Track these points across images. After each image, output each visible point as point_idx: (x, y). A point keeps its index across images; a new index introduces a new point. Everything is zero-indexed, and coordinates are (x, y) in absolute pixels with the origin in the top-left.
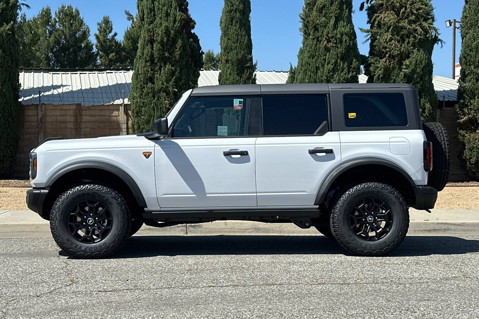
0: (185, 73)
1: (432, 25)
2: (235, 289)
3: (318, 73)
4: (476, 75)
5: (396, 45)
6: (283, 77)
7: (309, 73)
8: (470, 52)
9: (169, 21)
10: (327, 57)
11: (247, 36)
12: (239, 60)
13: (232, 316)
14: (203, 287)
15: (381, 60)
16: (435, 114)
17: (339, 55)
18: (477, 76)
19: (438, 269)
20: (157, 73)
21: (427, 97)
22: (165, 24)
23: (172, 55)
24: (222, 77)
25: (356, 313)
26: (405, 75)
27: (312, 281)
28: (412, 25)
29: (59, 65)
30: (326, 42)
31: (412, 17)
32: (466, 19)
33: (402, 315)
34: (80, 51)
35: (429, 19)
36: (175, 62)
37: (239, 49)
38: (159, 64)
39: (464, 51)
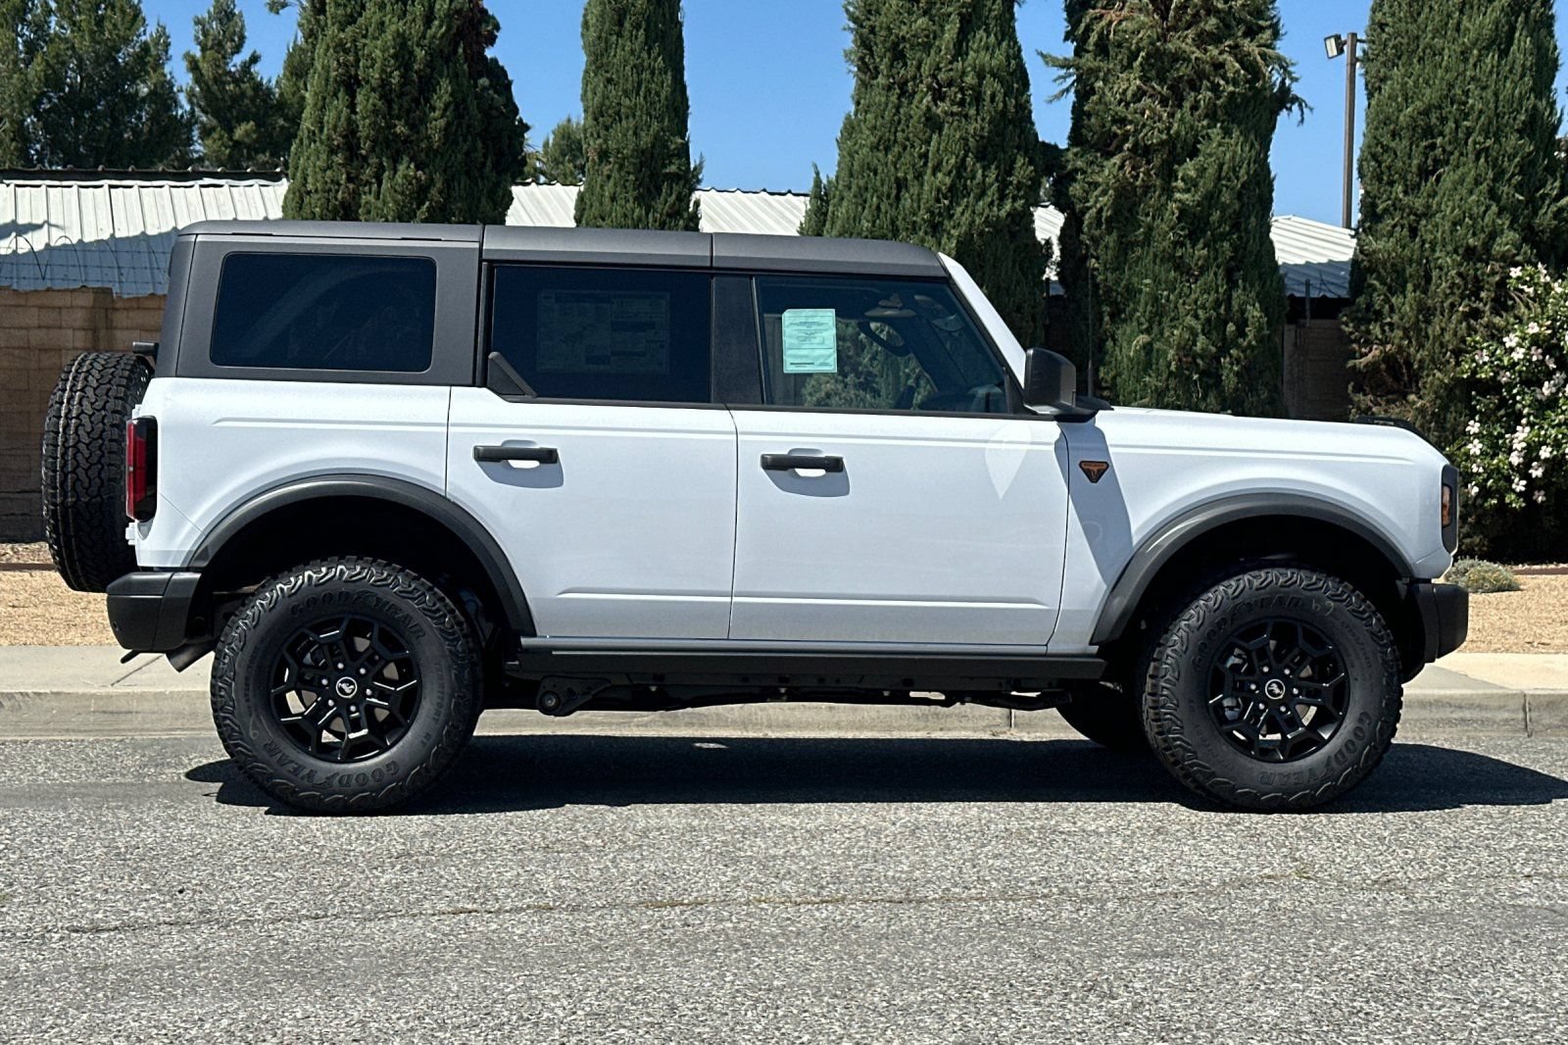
0: (462, 192)
1: (1274, 49)
2: (539, 921)
3: (903, 201)
4: (1409, 215)
5: (1155, 114)
6: (792, 213)
7: (875, 199)
8: (1394, 140)
9: (409, 17)
10: (931, 148)
11: (669, 73)
12: (643, 152)
13: (506, 1013)
14: (434, 915)
15: (1105, 163)
16: (1277, 340)
17: (972, 142)
18: (1412, 217)
19: (1221, 849)
20: (367, 189)
21: (1252, 285)
22: (394, 26)
23: (418, 133)
24: (588, 207)
25: (919, 998)
26: (1184, 211)
27: (805, 892)
28: (1210, 48)
29: (61, 155)
30: (929, 98)
31: (1206, 23)
32: (1383, 31)
33: (1070, 1006)
34: (130, 111)
35: (1262, 29)
36: (427, 156)
37: (644, 117)
38: (373, 160)
39: (1375, 138)
